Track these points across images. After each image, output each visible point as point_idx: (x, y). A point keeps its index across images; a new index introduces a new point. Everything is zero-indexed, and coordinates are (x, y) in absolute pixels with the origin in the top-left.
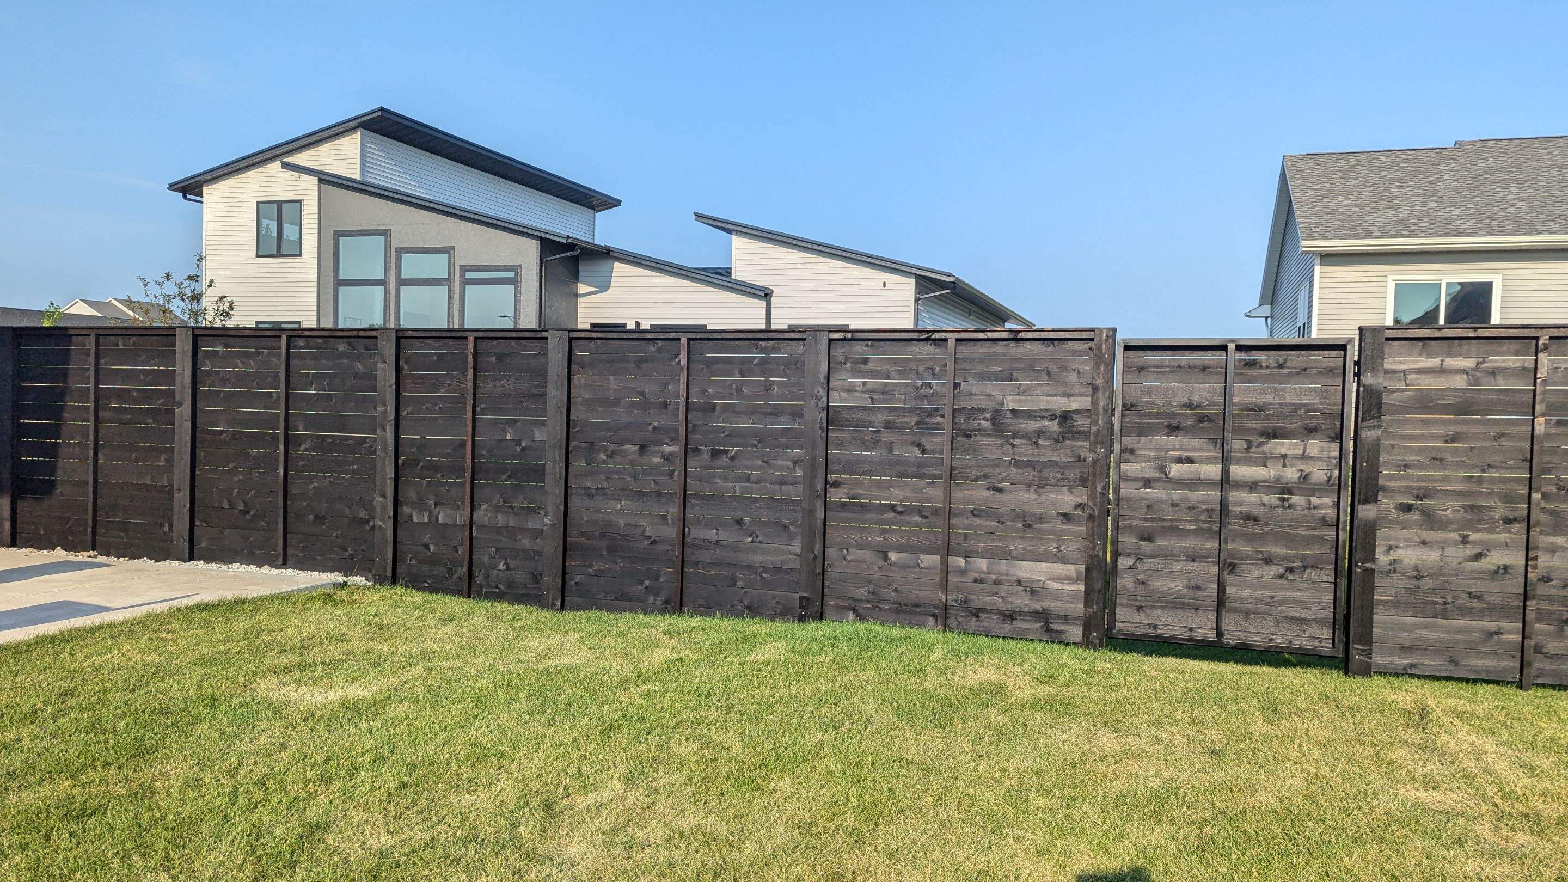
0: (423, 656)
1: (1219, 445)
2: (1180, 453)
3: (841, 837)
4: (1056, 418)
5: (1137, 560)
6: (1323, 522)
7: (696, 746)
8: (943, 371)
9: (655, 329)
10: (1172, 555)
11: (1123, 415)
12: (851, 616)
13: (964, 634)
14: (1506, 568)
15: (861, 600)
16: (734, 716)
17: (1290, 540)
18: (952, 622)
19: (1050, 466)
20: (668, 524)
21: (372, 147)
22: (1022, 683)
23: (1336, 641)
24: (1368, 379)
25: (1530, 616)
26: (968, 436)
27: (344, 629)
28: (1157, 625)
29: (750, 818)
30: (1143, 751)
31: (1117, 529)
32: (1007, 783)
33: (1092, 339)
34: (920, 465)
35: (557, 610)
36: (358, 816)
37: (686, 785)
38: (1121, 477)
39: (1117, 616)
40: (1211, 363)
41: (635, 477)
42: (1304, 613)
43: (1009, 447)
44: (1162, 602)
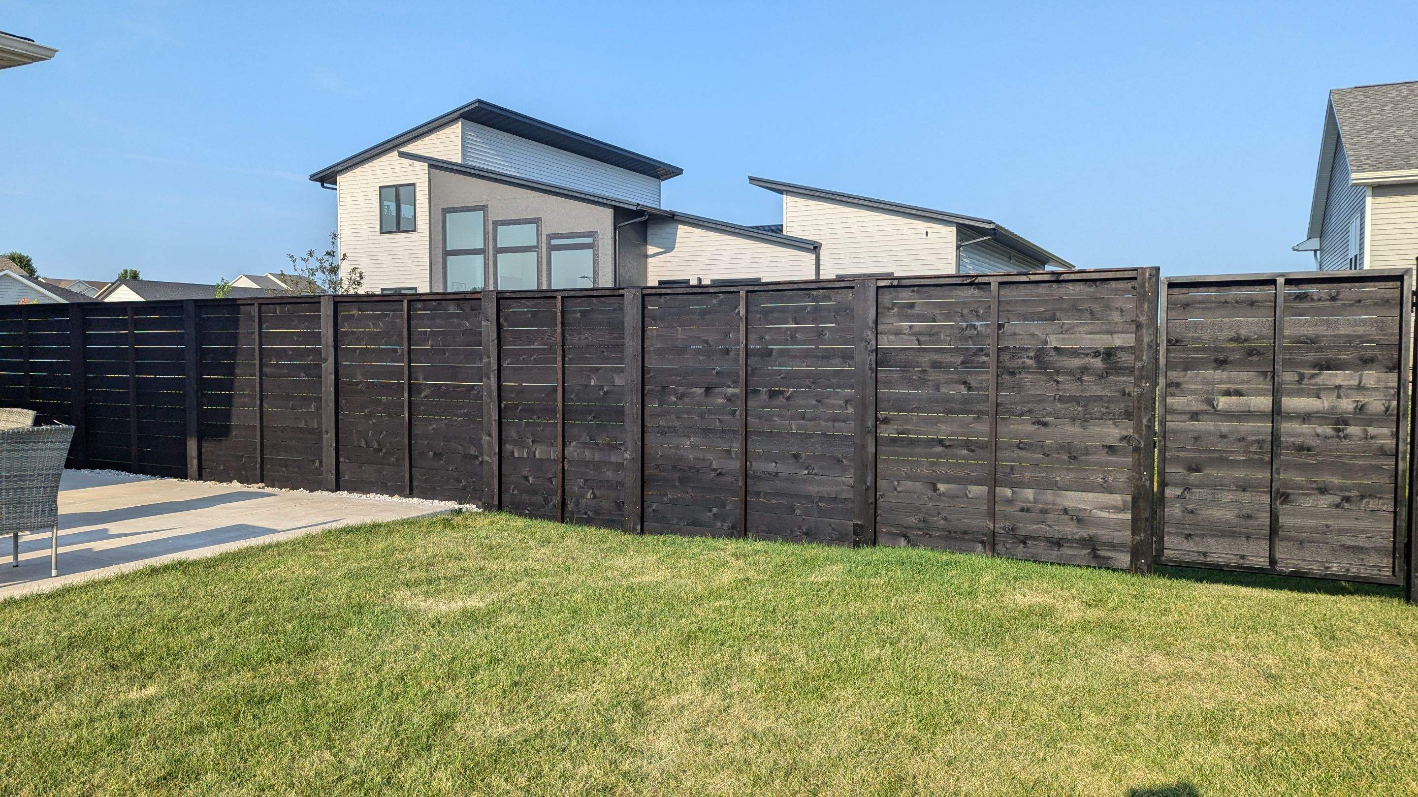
0: (527, 573)
1: (1269, 377)
2: (1228, 386)
3: (901, 743)
4: (1100, 355)
5: (1185, 490)
6: (1382, 452)
7: (764, 657)
8: (987, 313)
9: (716, 283)
10: (1221, 485)
11: (1168, 351)
12: (903, 542)
13: (1013, 559)
15: (912, 528)
16: (798, 631)
17: (1346, 470)
18: (1000, 548)
19: (1095, 401)
20: (732, 458)
21: (471, 135)
22: (1071, 606)
23: (1397, 570)
26: (1013, 374)
27: (461, 549)
28: (1206, 553)
29: (816, 723)
30: (1197, 674)
31: (1163, 460)
32: (1060, 700)
33: (1135, 279)
34: (966, 401)
35: (638, 534)
36: (479, 709)
37: (757, 691)
38: (1167, 410)
39: (1165, 543)
40: (1259, 298)
41: (702, 416)
42: (1362, 542)
43: (1053, 384)
44: (1212, 530)
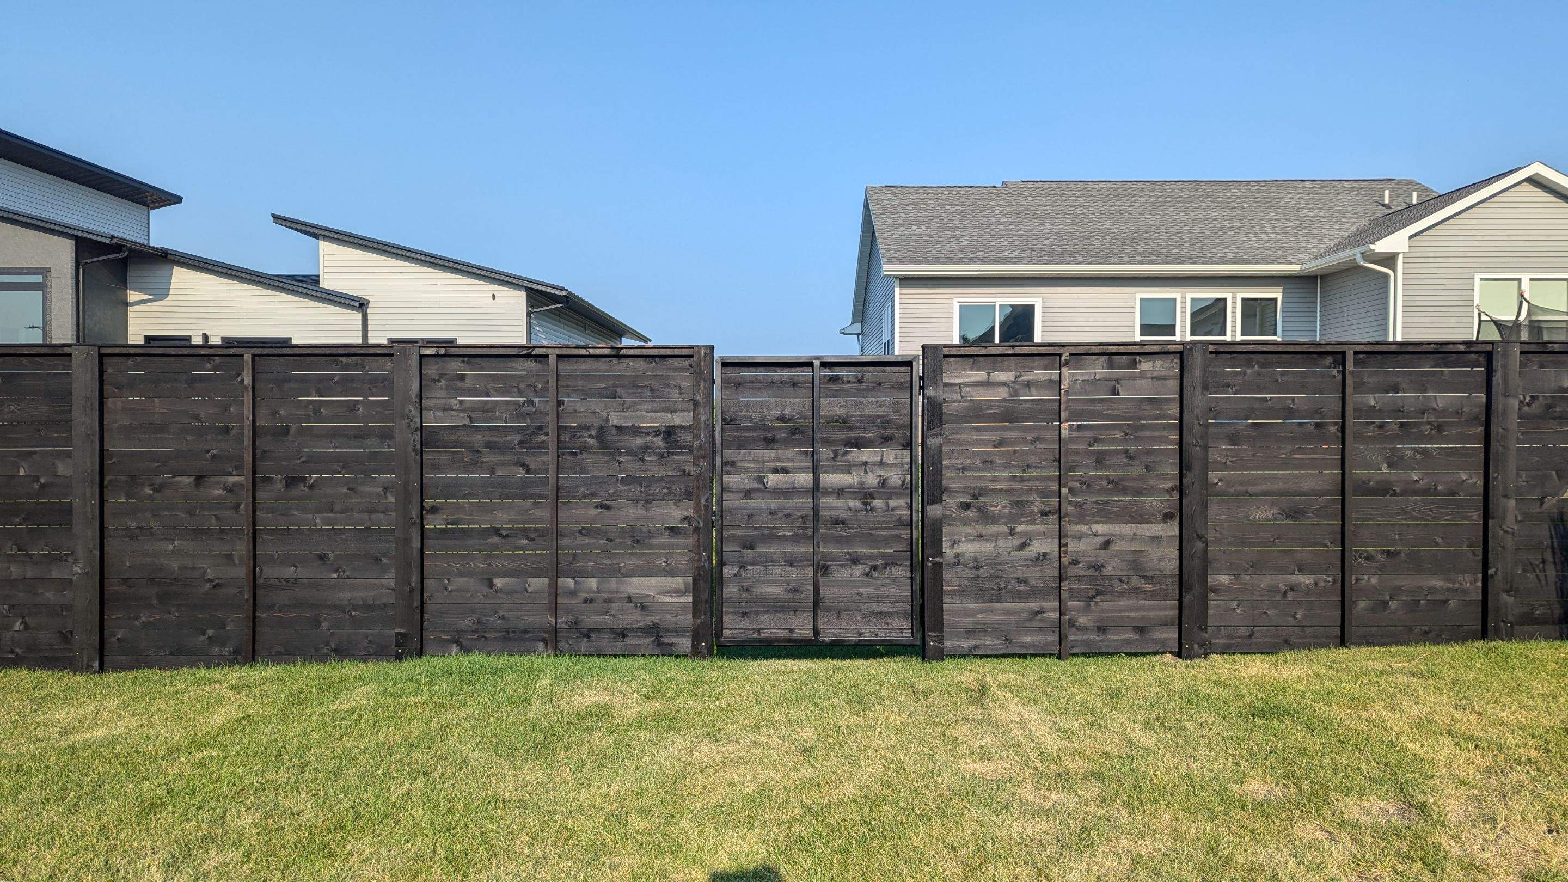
1: (810, 455)
2: (776, 464)
4: (660, 433)
6: (900, 523)
7: (258, 816)
8: (545, 389)
10: (772, 562)
11: (723, 429)
12: (455, 649)
13: (575, 656)
14: (1045, 554)
15: (465, 631)
16: (306, 775)
17: (873, 541)
18: (563, 645)
19: (657, 482)
20: (235, 564)
22: (629, 701)
23: (915, 631)
24: (931, 392)
25: (1065, 595)
26: (574, 454)
28: (760, 629)
31: (721, 539)
33: (691, 356)
34: (524, 485)
35: (94, 672)
37: (243, 863)
38: (724, 489)
39: (724, 624)
40: (801, 379)
41: (191, 513)
42: (886, 607)
43: (615, 464)
44: (764, 606)
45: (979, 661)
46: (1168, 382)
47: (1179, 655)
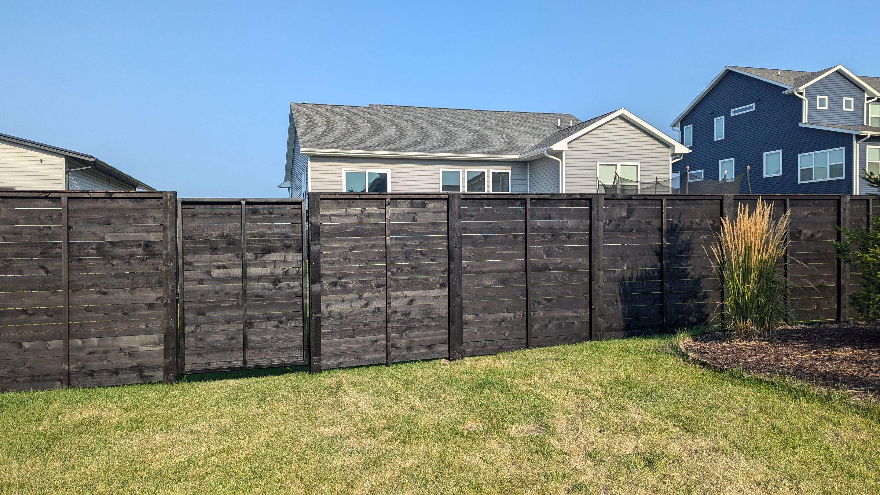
1: (240, 257)
2: (218, 263)
4: (141, 246)
5: (196, 327)
6: (296, 295)
8: (59, 219)
10: (216, 322)
11: (183, 243)
13: (83, 388)
14: (378, 309)
17: (279, 306)
18: (73, 382)
19: (139, 276)
22: (113, 414)
23: (305, 356)
24: (313, 219)
25: (389, 330)
26: (80, 260)
28: (209, 363)
31: (183, 310)
33: (161, 198)
34: (45, 281)
38: (185, 279)
39: (186, 361)
40: (233, 212)
42: (289, 344)
43: (110, 265)
44: (212, 349)
45: (342, 371)
46: (441, 214)
47: (449, 359)
